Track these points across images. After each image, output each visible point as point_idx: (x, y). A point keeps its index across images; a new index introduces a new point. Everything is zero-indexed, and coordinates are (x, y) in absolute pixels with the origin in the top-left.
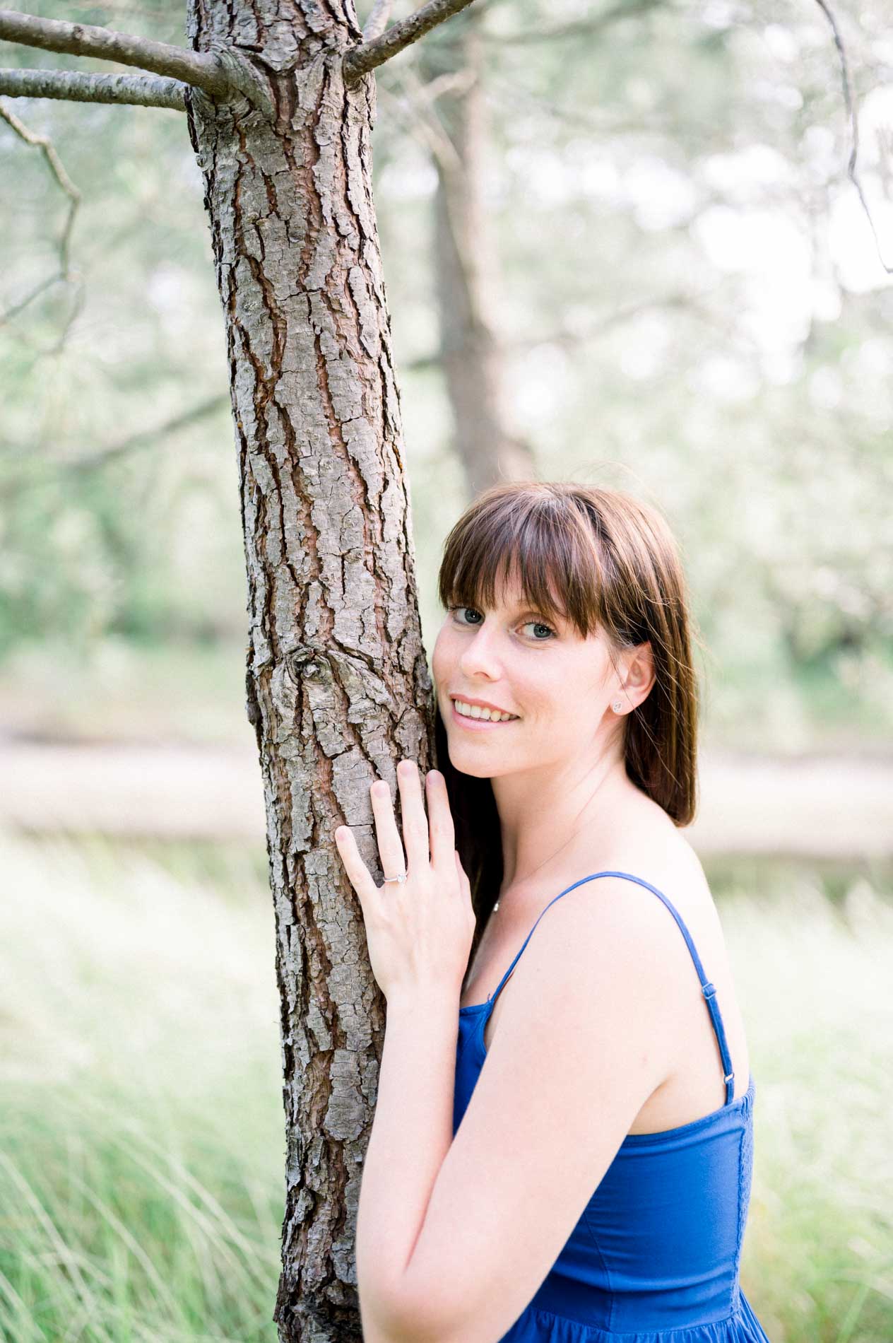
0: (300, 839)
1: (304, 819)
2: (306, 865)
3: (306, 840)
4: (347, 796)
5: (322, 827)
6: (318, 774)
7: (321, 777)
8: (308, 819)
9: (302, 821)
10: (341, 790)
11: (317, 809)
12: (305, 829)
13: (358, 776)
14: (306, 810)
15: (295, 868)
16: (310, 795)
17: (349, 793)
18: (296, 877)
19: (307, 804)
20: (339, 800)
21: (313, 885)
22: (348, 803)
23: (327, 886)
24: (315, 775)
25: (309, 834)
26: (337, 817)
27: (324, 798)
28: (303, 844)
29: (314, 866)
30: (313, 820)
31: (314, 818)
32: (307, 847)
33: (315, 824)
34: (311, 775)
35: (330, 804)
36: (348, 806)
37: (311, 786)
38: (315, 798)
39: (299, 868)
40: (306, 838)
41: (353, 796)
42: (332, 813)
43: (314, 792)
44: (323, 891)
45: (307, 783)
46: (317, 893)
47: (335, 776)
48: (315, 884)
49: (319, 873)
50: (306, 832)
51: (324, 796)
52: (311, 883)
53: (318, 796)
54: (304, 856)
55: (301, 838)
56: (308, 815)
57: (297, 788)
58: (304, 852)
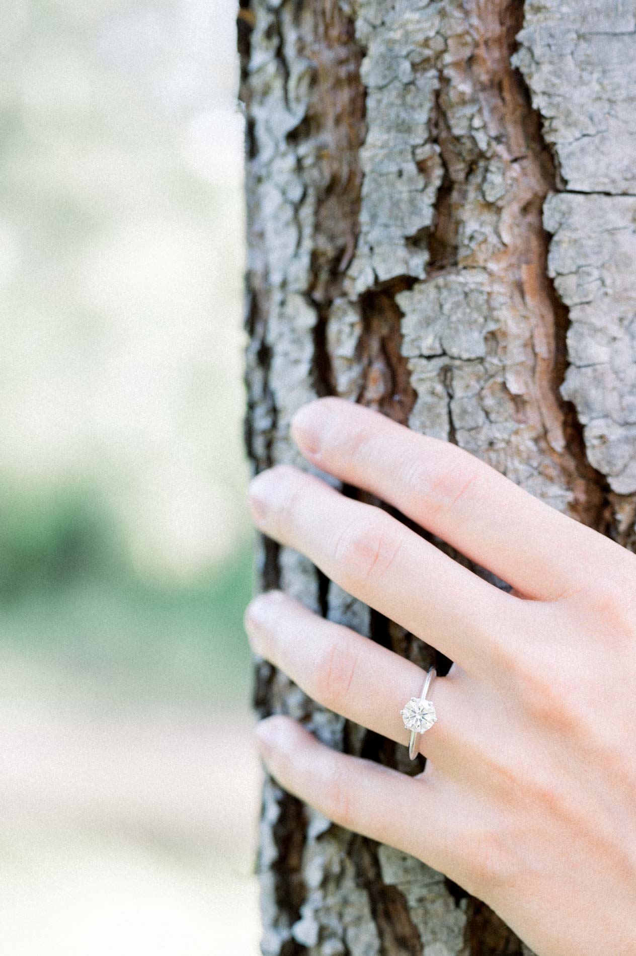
0: (391, 239)
1: (410, 168)
2: (408, 325)
3: (413, 242)
4: (564, 89)
5: (472, 195)
6: (467, 13)
7: (475, 21)
8: (422, 167)
9: (400, 174)
10: (546, 68)
11: (457, 131)
12: (412, 202)
13: (605, 25)
14: (420, 135)
16: (436, 84)
17: (575, 77)
19: (422, 116)
20: (538, 102)
21: (433, 393)
22: (568, 114)
23: (480, 397)
24: (458, 14)
25: (425, 217)
26: (525, 163)
27: (481, 96)
28: (402, 252)
29: (438, 326)
30: (438, 172)
31: (444, 165)
32: (417, 263)
33: (445, 190)
34: (443, 13)
35: (502, 120)
36: (568, 125)
37: (439, 55)
38: (453, 95)
40: (412, 230)
41: (585, 90)
42: (509, 150)
43: (449, 72)
44: (464, 412)
45: (426, 43)
46: (445, 418)
47: (529, 16)
48: (439, 388)
49: (454, 351)
50: (415, 209)
51: (483, 88)
52: (422, 389)
53: (463, 86)
54: (403, 300)
55: (397, 233)
56: (425, 151)
57: (389, 61)
58: (408, 282)
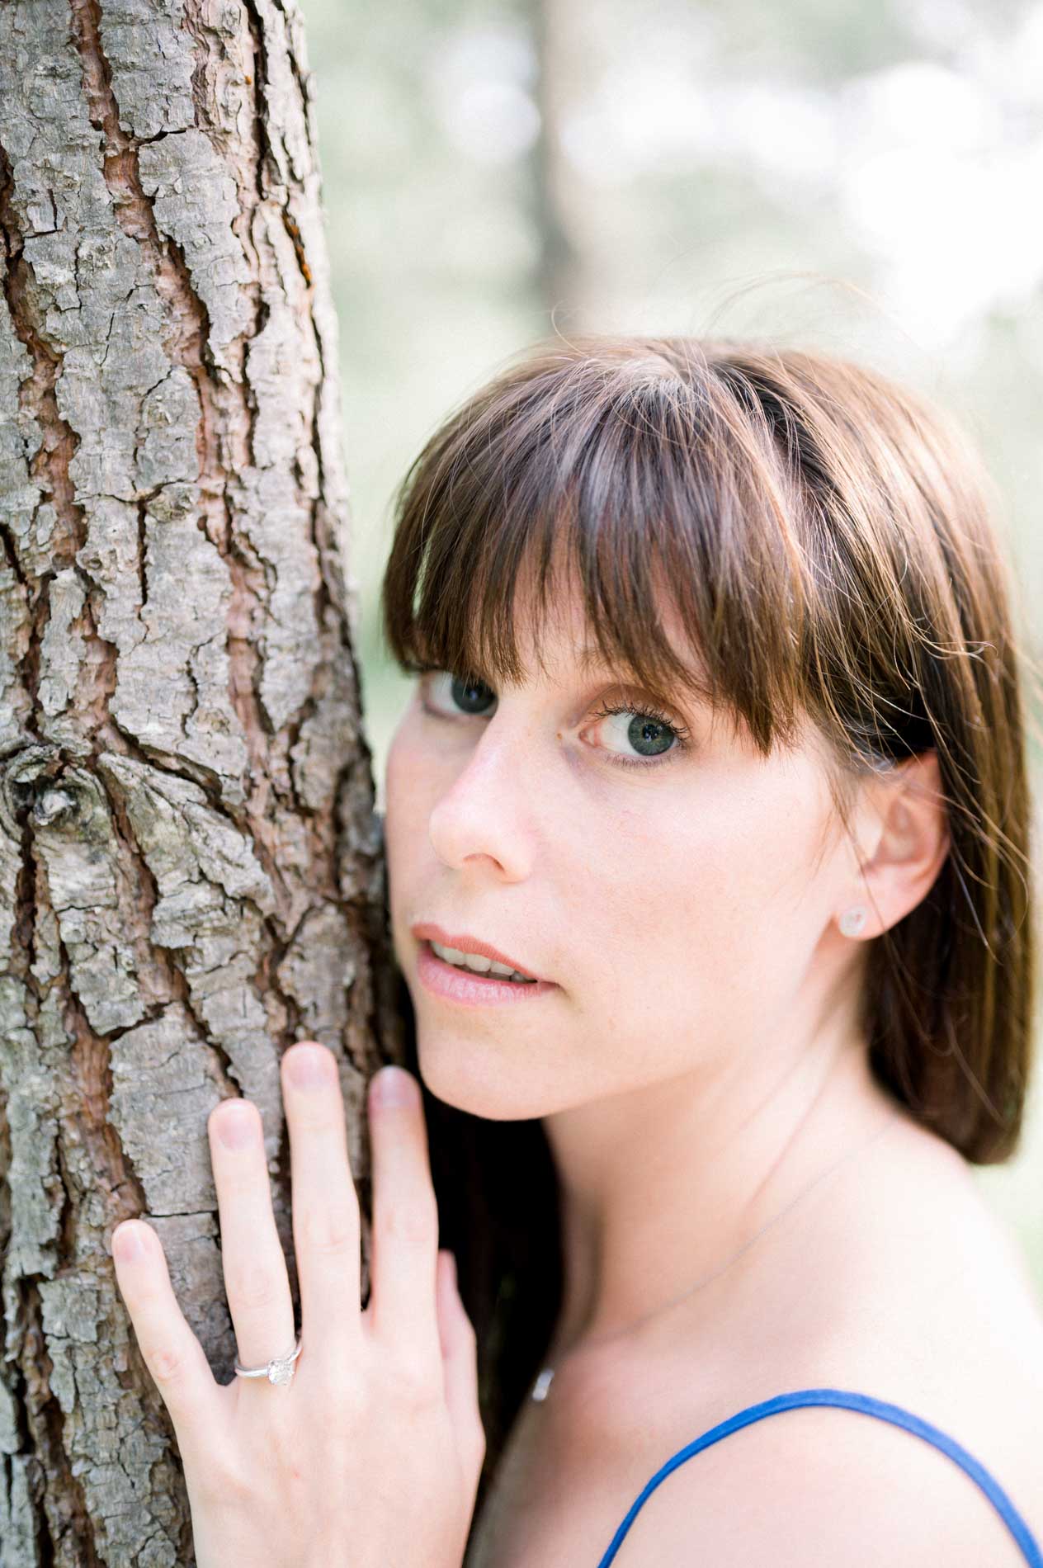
0: (30, 1244)
1: (40, 1193)
2: (47, 1310)
3: (46, 1247)
4: (149, 1139)
5: (83, 1217)
6: (75, 1078)
7: (81, 1083)
8: (49, 1193)
9: (34, 1196)
10: (132, 1123)
11: (72, 1169)
12: (43, 1219)
13: (178, 1085)
14: (45, 1169)
15: (21, 1313)
16: (55, 1131)
17: (155, 1129)
18: (23, 1336)
19: (46, 1154)
20: (127, 1149)
21: (62, 1364)
22: (151, 1157)
23: (96, 1370)
24: (68, 1079)
25: (52, 1231)
26: (124, 1189)
27: (90, 1139)
28: (37, 1256)
29: (65, 1314)
30: (61, 1196)
31: (66, 1189)
32: (47, 1265)
33: (68, 1207)
34: (57, 1079)
35: (107, 1156)
36: (151, 1164)
37: (56, 1109)
38: (66, 1141)
39: (31, 1312)
40: (44, 1240)
41: (164, 1136)
42: (111, 1179)
43: (63, 1123)
44: (85, 1381)
45: (47, 1100)
46: (72, 1385)
47: (117, 1086)
48: (66, 1362)
49: (75, 1335)
50: (45, 1225)
51: (91, 1133)
52: (56, 1360)
53: (73, 1135)
54: (41, 1287)
55: (34, 1240)
56: (49, 1182)
57: (23, 1111)
58: (41, 1277)
